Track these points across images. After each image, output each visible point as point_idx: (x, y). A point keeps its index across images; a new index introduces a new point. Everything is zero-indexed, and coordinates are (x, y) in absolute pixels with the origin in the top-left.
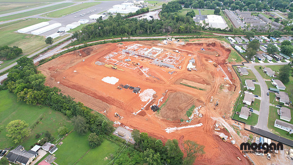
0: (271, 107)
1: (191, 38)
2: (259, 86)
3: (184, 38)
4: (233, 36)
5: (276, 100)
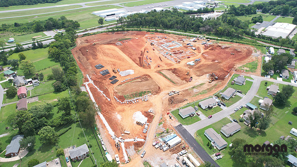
0: (225, 119)
1: (225, 41)
2: (240, 98)
3: (217, 40)
4: (280, 47)
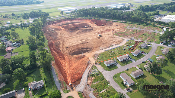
2: (144, 56)
4: (170, 28)
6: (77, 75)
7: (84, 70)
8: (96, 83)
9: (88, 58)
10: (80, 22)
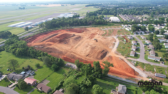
2: (139, 43)
5: (148, 48)
6: (129, 69)
7: (127, 64)
8: (145, 68)
9: (115, 57)
10: (58, 34)
